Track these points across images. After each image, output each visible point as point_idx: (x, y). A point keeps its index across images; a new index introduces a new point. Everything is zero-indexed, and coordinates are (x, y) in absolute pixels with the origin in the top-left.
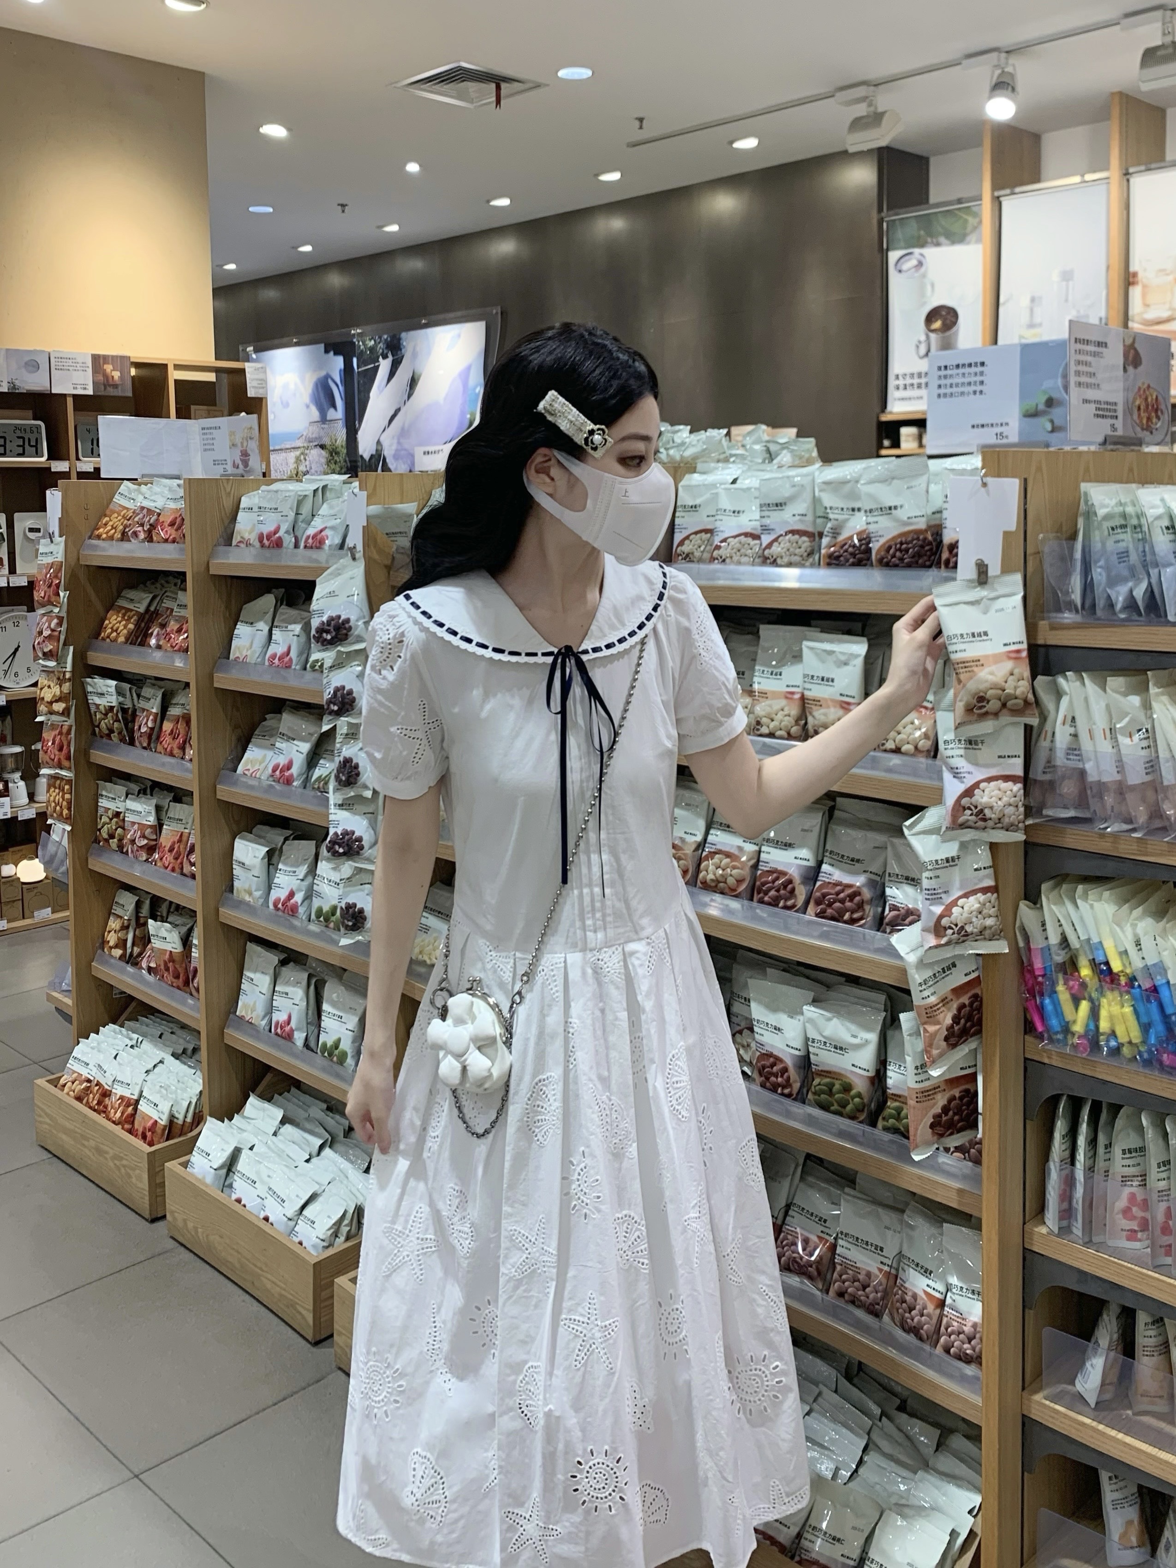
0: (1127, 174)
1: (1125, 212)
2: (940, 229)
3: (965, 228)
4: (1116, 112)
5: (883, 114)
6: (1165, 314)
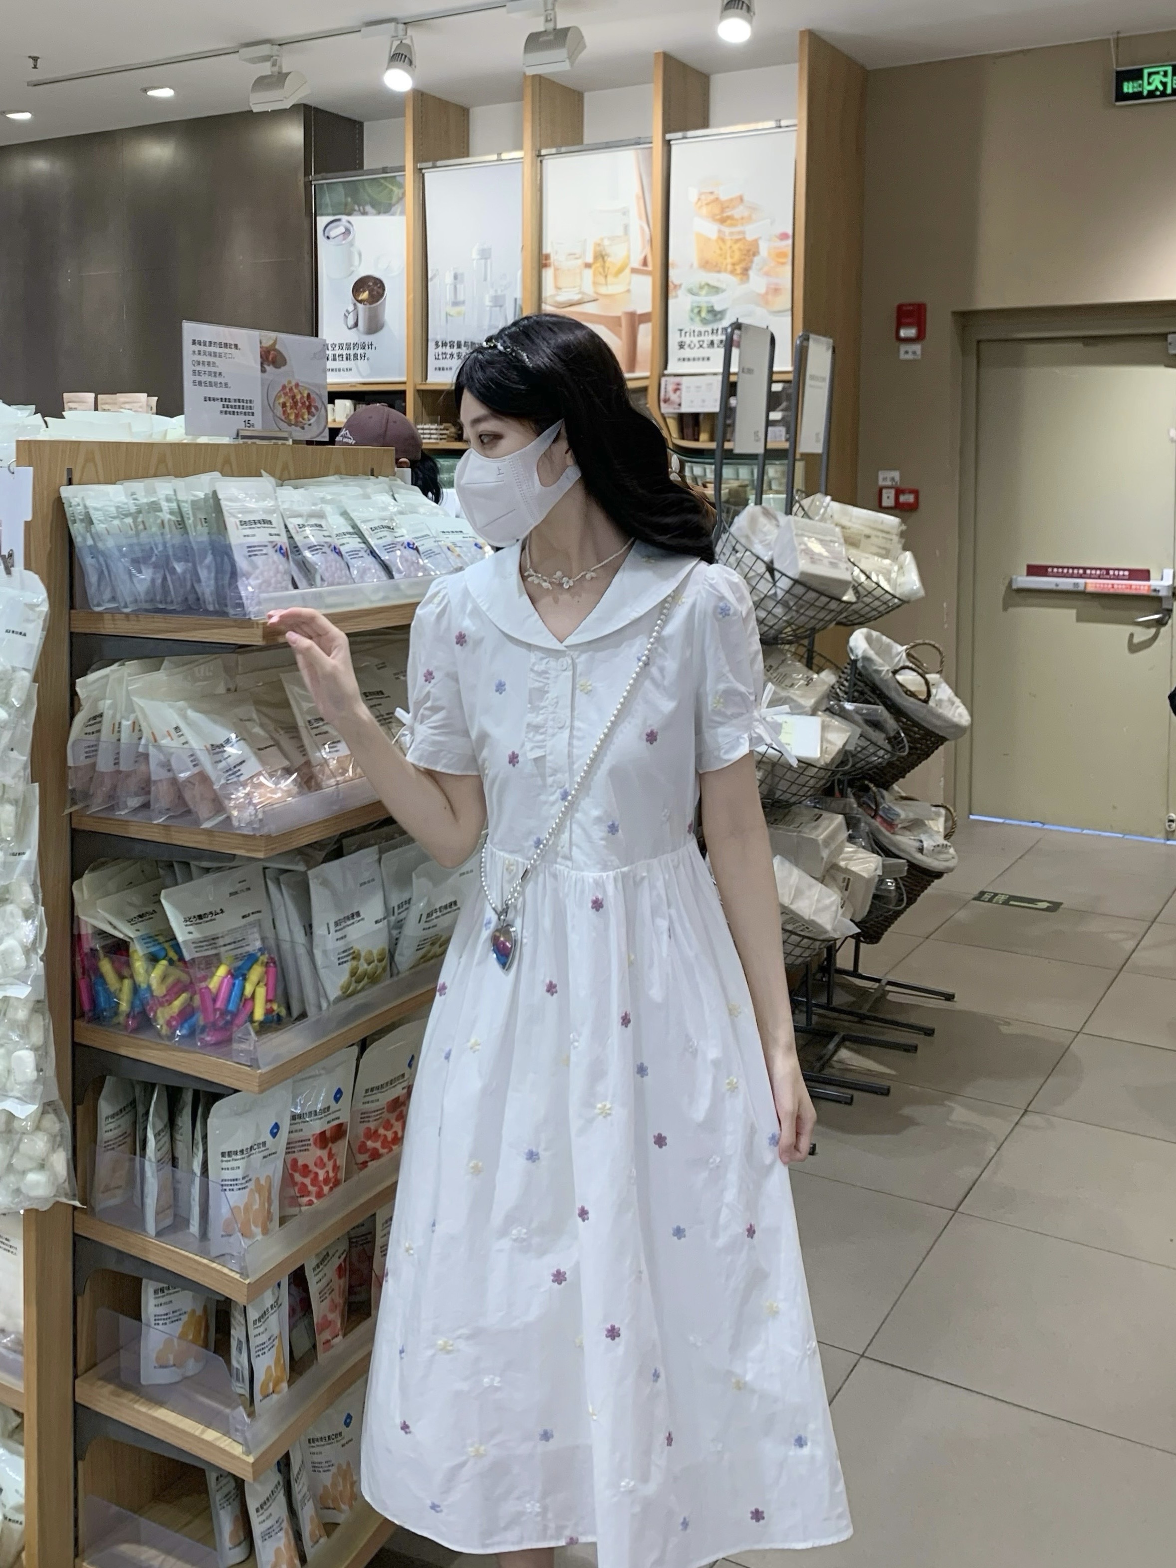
0: (539, 155)
1: (538, 193)
2: (367, 198)
3: (391, 198)
4: (528, 92)
5: (287, 74)
6: (576, 297)
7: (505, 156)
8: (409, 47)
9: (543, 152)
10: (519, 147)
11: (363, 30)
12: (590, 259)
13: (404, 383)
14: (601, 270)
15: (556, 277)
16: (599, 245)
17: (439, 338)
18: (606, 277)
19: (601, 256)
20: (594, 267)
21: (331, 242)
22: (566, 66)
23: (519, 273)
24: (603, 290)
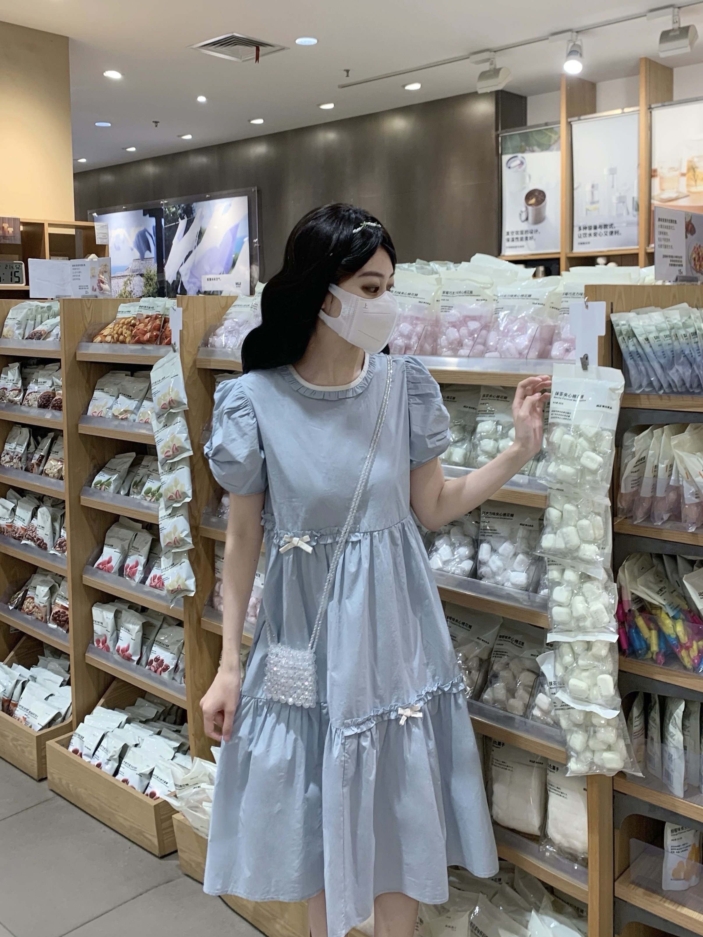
0: (650, 108)
1: (649, 132)
2: (534, 142)
3: (550, 141)
4: (643, 69)
5: (500, 69)
6: (674, 195)
7: (626, 110)
8: (580, 47)
9: (653, 106)
10: (637, 104)
11: (550, 38)
12: (684, 170)
13: (559, 253)
14: (692, 177)
15: (661, 184)
16: (690, 161)
17: (582, 224)
18: (696, 181)
19: (692, 169)
20: (687, 175)
21: (511, 170)
22: (688, 50)
23: (636, 183)
24: (693, 189)
